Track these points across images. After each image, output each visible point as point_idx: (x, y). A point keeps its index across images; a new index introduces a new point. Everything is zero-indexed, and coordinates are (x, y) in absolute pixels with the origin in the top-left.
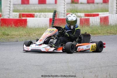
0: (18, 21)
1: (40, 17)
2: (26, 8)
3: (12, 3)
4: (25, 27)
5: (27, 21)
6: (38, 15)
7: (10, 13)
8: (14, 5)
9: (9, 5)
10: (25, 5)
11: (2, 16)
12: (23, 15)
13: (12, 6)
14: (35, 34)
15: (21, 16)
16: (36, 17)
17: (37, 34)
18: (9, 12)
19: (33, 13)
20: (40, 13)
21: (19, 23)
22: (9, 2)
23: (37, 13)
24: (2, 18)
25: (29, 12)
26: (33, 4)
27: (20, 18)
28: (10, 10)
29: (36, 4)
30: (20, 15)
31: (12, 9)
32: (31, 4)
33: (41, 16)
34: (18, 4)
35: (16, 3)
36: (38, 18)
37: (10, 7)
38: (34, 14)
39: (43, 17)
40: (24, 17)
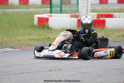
0: (96, 22)
1: (119, 18)
2: (104, 8)
3: (89, 3)
4: (103, 28)
5: (106, 21)
6: (117, 15)
7: (87, 14)
8: (92, 4)
9: (87, 5)
10: (103, 5)
11: (79, 17)
12: (102, 16)
13: (89, 6)
14: (114, 35)
15: (99, 17)
16: (115, 17)
17: (116, 36)
18: (87, 12)
19: (112, 13)
20: (120, 13)
21: (97, 24)
22: (87, 2)
23: (116, 13)
24: (79, 19)
25: (108, 12)
26: (112, 4)
27: (98, 19)
28: (87, 10)
29: (115, 4)
30: (98, 15)
31: (89, 9)
32: (110, 4)
33: (121, 16)
34: (96, 4)
35: (94, 2)
36: (117, 19)
37: (87, 7)
38: (113, 15)
39: (122, 18)
40: (102, 17)
